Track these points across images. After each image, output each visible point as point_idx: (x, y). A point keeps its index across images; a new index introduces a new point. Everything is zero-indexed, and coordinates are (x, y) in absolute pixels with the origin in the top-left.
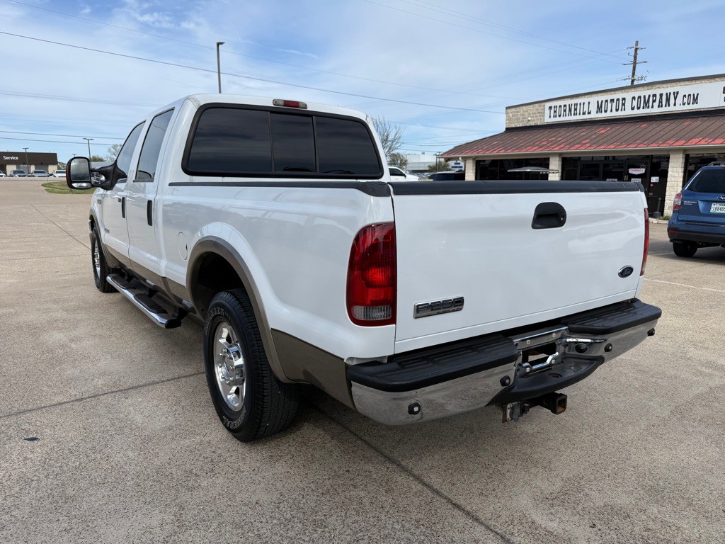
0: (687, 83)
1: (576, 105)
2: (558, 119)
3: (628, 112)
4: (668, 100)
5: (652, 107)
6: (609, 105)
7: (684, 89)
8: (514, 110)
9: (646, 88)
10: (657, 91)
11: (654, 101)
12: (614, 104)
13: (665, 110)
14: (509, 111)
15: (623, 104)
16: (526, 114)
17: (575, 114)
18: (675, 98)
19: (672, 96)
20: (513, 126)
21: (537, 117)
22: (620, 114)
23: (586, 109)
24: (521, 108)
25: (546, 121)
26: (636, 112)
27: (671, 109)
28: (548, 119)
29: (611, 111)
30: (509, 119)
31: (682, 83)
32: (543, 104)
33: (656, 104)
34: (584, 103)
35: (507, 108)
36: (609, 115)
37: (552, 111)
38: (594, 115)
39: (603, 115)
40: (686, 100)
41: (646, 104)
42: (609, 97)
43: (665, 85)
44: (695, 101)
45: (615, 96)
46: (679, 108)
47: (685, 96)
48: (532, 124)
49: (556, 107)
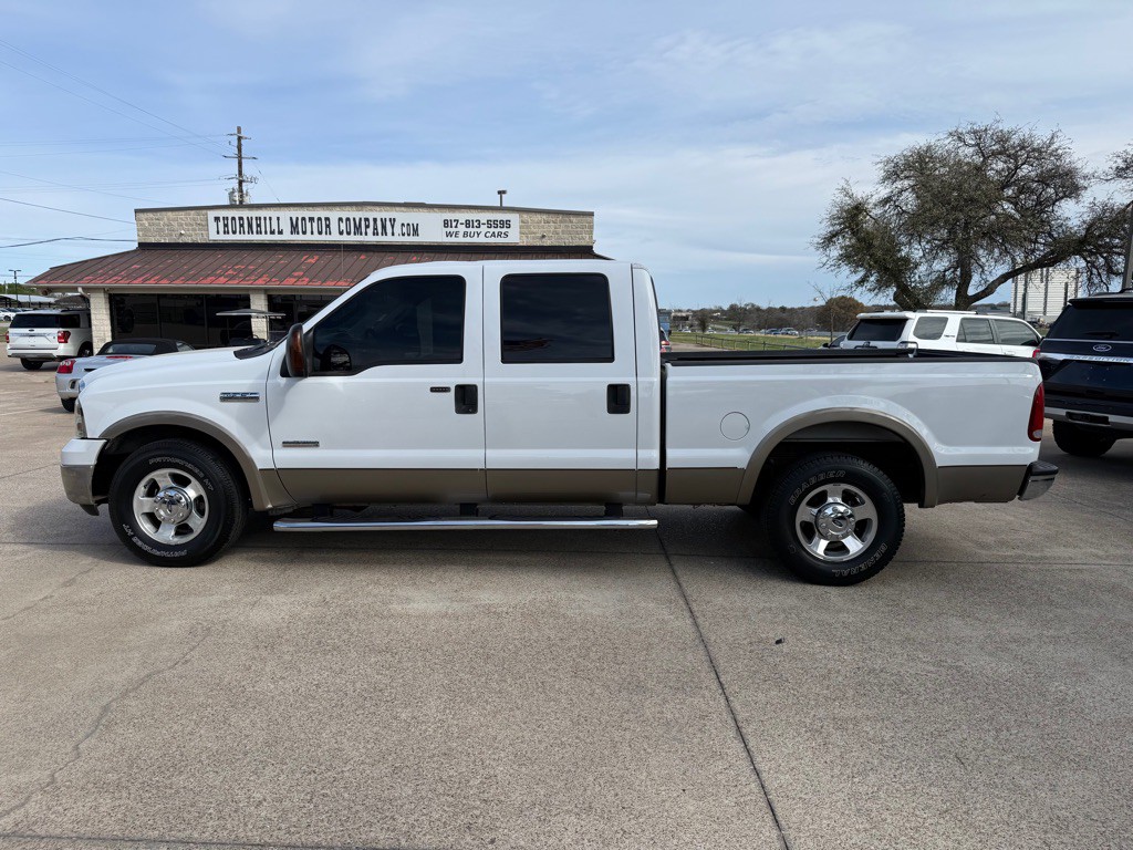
0: (403, 209)
1: (258, 219)
2: (231, 237)
3: (335, 237)
4: (384, 227)
5: (366, 234)
6: (309, 225)
7: (403, 217)
8: (151, 215)
9: (354, 208)
10: (371, 215)
11: (367, 227)
12: (315, 225)
13: (380, 239)
14: (141, 215)
15: (328, 226)
16: (175, 224)
17: (259, 232)
18: (393, 227)
19: (388, 224)
20: (153, 240)
21: (194, 230)
22: (324, 238)
23: (275, 227)
24: (164, 213)
25: (211, 238)
26: (345, 238)
27: (388, 239)
28: (214, 235)
29: (312, 233)
30: (141, 229)
31: (397, 209)
32: (204, 212)
33: (370, 230)
34: (270, 218)
35: (137, 211)
36: (308, 238)
37: (221, 224)
38: (287, 237)
39: (299, 238)
40: (405, 230)
41: (358, 230)
42: (307, 214)
43: (378, 209)
44: (416, 232)
45: (316, 214)
46: (398, 239)
47: (403, 225)
48: (188, 240)
49: (225, 219)
